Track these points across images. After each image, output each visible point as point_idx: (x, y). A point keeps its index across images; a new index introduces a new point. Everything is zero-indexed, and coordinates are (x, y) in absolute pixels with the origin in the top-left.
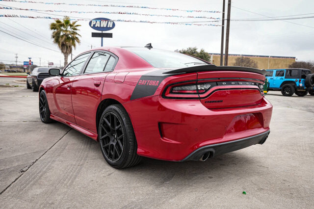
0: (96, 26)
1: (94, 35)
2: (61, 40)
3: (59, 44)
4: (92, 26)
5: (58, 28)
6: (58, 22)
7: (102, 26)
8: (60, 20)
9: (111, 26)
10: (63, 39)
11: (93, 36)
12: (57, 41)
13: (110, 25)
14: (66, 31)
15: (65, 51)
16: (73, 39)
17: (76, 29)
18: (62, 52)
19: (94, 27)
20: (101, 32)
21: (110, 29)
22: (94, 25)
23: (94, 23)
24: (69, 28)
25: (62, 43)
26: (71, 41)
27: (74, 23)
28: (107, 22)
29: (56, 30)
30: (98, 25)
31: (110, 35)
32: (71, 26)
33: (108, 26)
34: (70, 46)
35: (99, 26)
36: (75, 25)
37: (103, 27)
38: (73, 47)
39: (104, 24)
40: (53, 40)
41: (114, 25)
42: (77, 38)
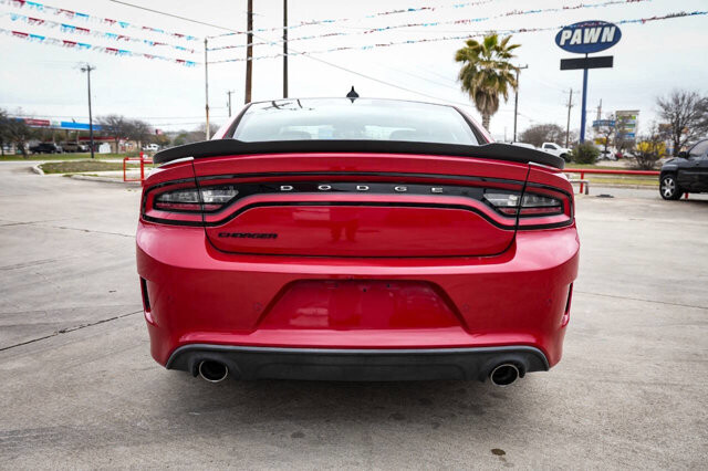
0: (572, 43)
1: (566, 65)
2: (477, 83)
3: (471, 93)
4: (562, 43)
5: (471, 57)
6: (471, 43)
7: (586, 41)
8: (474, 39)
9: (610, 39)
10: (480, 80)
11: (562, 68)
12: (468, 85)
13: (608, 35)
14: (489, 62)
15: (483, 107)
16: (502, 79)
17: (509, 56)
18: (479, 109)
19: (567, 47)
20: (583, 56)
21: (608, 45)
22: (568, 41)
23: (569, 37)
24: (494, 56)
25: (478, 88)
26: (497, 83)
27: (505, 42)
28: (599, 29)
29: (467, 63)
30: (576, 39)
31: (607, 62)
32: (498, 49)
33: (603, 40)
34: (494, 96)
35: (579, 42)
36: (508, 45)
37: (590, 44)
38: (501, 97)
39: (592, 36)
40: (460, 84)
41: (618, 35)
42: (510, 76)
